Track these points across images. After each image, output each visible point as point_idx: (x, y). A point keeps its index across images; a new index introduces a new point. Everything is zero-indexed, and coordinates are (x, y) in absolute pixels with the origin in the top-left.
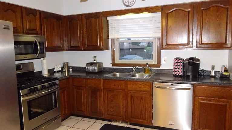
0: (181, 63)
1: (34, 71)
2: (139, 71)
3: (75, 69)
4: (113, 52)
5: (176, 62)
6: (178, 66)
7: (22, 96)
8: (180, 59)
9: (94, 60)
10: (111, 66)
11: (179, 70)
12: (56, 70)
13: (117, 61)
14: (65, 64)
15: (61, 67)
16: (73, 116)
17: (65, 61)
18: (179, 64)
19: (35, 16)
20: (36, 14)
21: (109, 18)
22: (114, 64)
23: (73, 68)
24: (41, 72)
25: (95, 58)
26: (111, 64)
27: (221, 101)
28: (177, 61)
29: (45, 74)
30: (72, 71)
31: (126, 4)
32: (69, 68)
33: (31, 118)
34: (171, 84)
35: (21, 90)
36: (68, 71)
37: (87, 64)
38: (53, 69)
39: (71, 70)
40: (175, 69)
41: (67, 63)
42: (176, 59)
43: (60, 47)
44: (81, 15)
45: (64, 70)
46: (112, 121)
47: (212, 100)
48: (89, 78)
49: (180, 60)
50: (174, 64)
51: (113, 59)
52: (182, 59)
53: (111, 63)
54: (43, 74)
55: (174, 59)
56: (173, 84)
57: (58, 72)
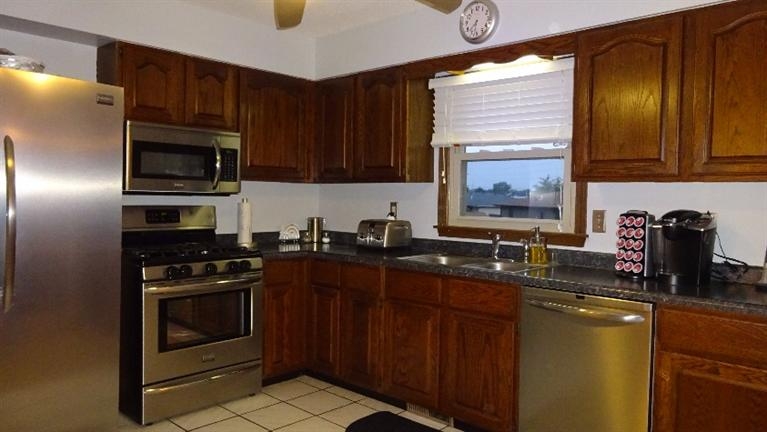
0: (642, 232)
1: (217, 232)
2: (516, 255)
3: (338, 238)
4: (443, 189)
5: (625, 226)
6: (631, 241)
7: (145, 282)
8: (640, 216)
9: (392, 214)
10: (434, 235)
11: (635, 256)
12: (284, 236)
13: (455, 219)
14: (312, 221)
15: (301, 232)
16: (306, 377)
17: (315, 215)
18: (633, 233)
19: (222, 80)
20: (227, 76)
21: (432, 84)
22: (443, 229)
23: (331, 234)
24: (235, 237)
25: (394, 208)
26: (435, 227)
27: (758, 378)
28: (627, 222)
29: (245, 241)
30: (329, 243)
31: (468, 34)
32: (321, 234)
33: (164, 346)
34: (578, 297)
35: (146, 266)
36: (320, 243)
37: (363, 222)
38: (278, 234)
39: (326, 240)
40: (622, 251)
41: (320, 221)
42: (627, 215)
43: (295, 170)
44: (355, 77)
45: (307, 240)
46: (404, 408)
47: (721, 370)
48: (350, 263)
49: (639, 219)
50: (620, 232)
51: (442, 213)
52: (644, 215)
53: (436, 224)
54: (239, 242)
55: (622, 215)
56: (583, 298)
57: (290, 242)
